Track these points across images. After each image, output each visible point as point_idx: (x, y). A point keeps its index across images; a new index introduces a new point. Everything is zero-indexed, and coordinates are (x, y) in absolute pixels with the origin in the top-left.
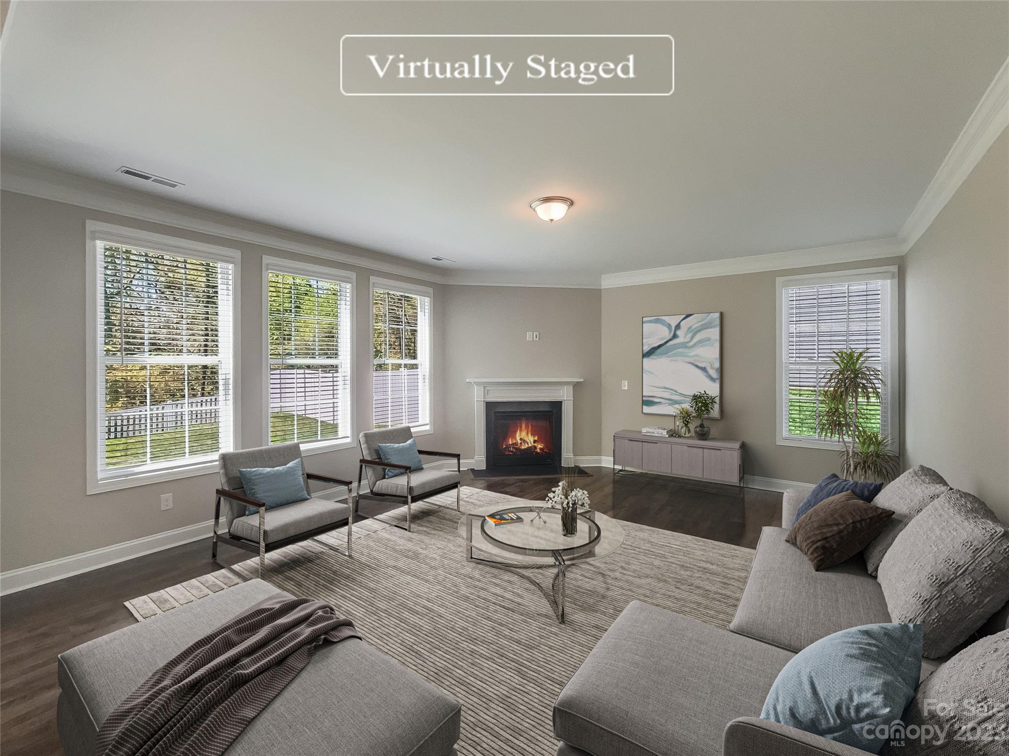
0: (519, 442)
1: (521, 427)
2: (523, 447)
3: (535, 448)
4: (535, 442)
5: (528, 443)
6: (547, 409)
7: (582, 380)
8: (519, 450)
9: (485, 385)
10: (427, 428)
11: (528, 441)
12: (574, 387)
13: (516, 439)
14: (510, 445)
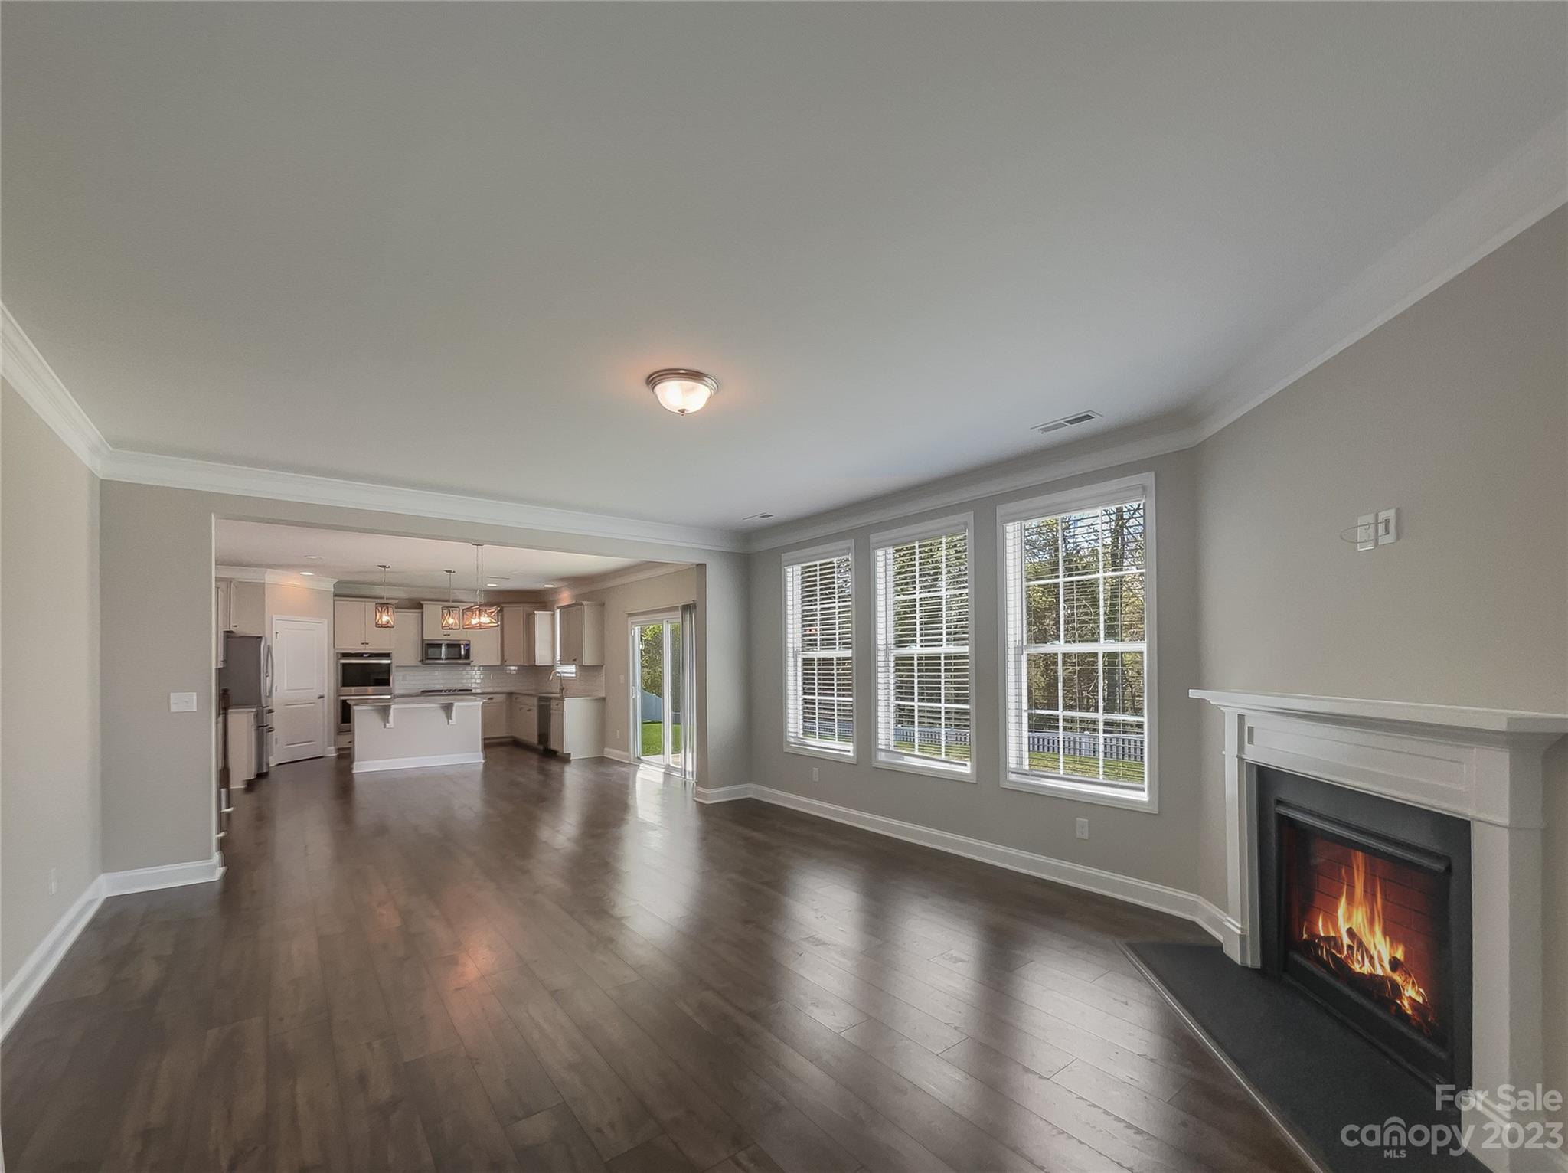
0: (1346, 940)
2: (1358, 968)
4: (1395, 965)
5: (1372, 960)
6: (1420, 837)
8: (1346, 969)
10: (1144, 797)
11: (1374, 952)
13: (1336, 926)
14: (1319, 938)
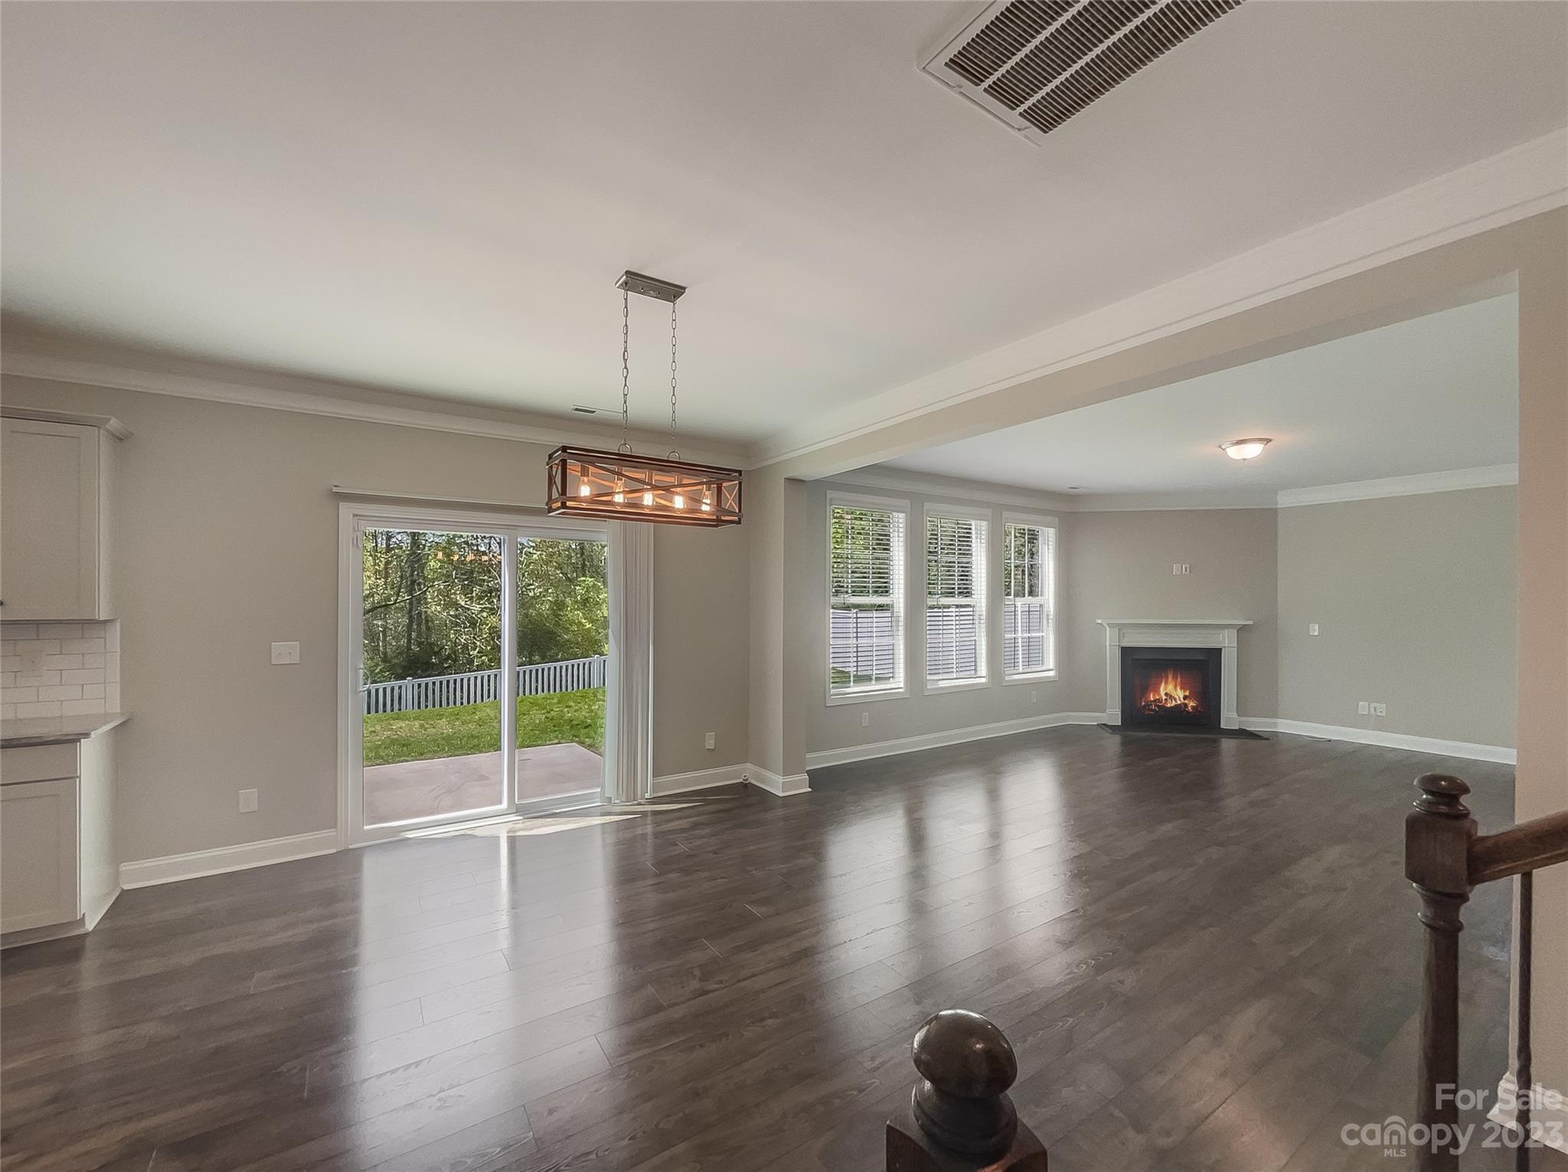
0: (1164, 697)
1: (1167, 678)
2: (1169, 705)
3: (1186, 705)
4: (1185, 698)
5: (1175, 699)
6: (1201, 657)
7: (1252, 623)
8: (1163, 708)
9: (1121, 627)
10: (1052, 674)
11: (1177, 698)
12: (1238, 631)
13: (1159, 694)
14: (1151, 701)
